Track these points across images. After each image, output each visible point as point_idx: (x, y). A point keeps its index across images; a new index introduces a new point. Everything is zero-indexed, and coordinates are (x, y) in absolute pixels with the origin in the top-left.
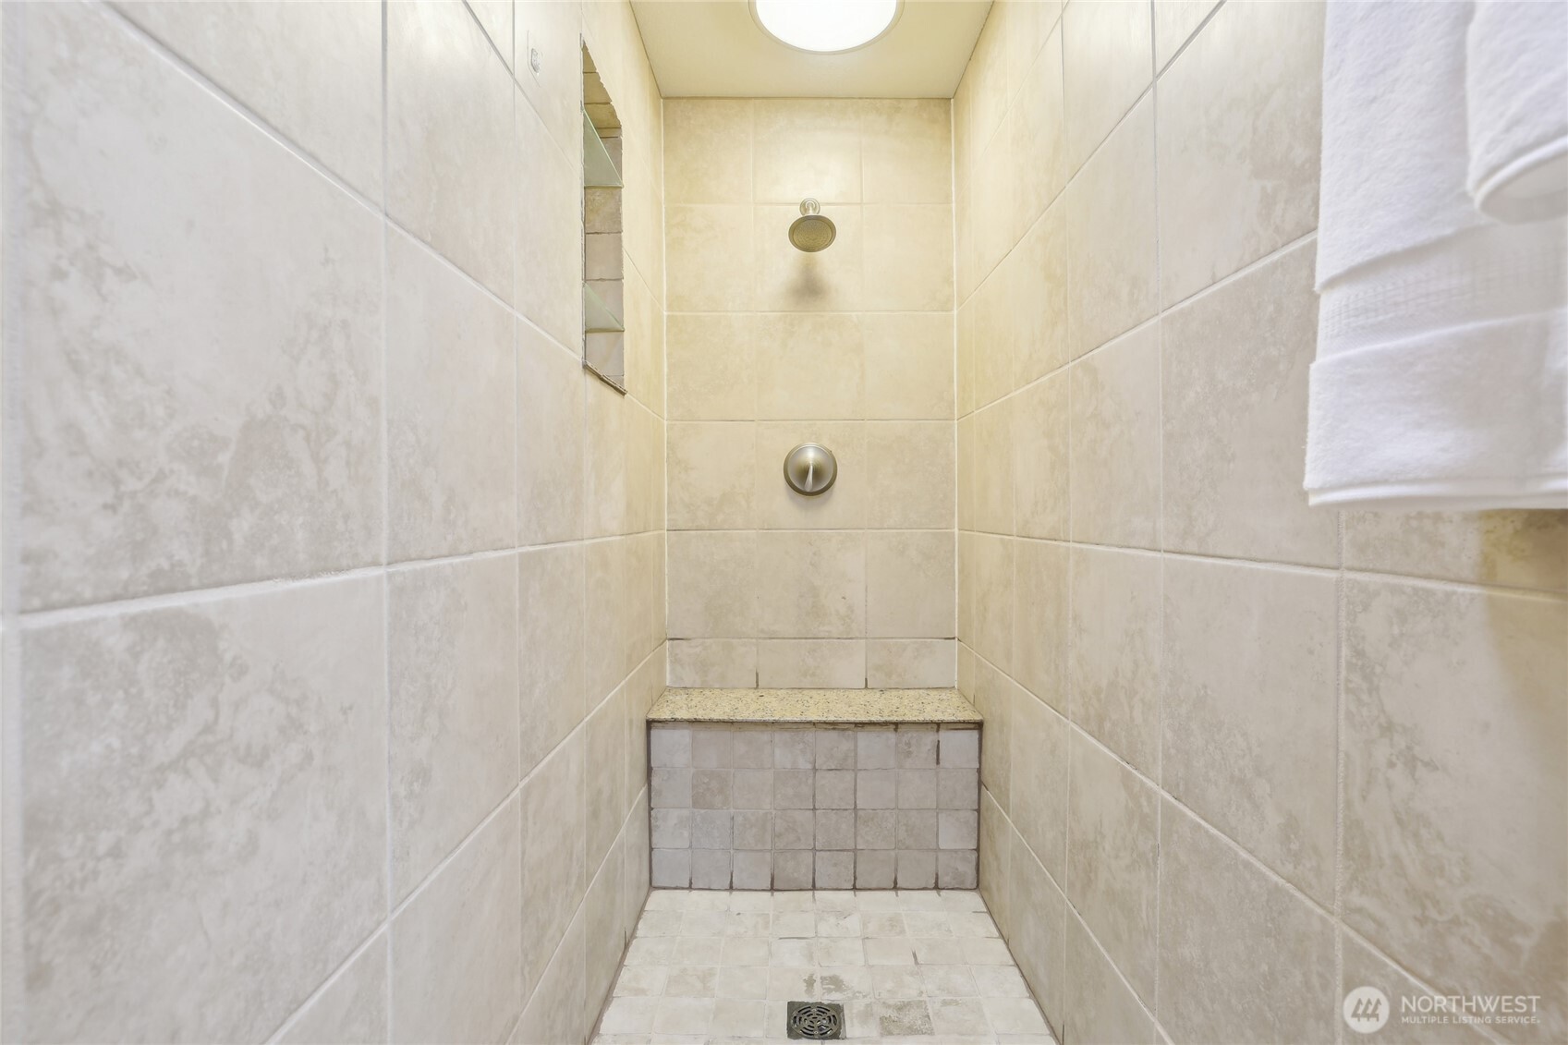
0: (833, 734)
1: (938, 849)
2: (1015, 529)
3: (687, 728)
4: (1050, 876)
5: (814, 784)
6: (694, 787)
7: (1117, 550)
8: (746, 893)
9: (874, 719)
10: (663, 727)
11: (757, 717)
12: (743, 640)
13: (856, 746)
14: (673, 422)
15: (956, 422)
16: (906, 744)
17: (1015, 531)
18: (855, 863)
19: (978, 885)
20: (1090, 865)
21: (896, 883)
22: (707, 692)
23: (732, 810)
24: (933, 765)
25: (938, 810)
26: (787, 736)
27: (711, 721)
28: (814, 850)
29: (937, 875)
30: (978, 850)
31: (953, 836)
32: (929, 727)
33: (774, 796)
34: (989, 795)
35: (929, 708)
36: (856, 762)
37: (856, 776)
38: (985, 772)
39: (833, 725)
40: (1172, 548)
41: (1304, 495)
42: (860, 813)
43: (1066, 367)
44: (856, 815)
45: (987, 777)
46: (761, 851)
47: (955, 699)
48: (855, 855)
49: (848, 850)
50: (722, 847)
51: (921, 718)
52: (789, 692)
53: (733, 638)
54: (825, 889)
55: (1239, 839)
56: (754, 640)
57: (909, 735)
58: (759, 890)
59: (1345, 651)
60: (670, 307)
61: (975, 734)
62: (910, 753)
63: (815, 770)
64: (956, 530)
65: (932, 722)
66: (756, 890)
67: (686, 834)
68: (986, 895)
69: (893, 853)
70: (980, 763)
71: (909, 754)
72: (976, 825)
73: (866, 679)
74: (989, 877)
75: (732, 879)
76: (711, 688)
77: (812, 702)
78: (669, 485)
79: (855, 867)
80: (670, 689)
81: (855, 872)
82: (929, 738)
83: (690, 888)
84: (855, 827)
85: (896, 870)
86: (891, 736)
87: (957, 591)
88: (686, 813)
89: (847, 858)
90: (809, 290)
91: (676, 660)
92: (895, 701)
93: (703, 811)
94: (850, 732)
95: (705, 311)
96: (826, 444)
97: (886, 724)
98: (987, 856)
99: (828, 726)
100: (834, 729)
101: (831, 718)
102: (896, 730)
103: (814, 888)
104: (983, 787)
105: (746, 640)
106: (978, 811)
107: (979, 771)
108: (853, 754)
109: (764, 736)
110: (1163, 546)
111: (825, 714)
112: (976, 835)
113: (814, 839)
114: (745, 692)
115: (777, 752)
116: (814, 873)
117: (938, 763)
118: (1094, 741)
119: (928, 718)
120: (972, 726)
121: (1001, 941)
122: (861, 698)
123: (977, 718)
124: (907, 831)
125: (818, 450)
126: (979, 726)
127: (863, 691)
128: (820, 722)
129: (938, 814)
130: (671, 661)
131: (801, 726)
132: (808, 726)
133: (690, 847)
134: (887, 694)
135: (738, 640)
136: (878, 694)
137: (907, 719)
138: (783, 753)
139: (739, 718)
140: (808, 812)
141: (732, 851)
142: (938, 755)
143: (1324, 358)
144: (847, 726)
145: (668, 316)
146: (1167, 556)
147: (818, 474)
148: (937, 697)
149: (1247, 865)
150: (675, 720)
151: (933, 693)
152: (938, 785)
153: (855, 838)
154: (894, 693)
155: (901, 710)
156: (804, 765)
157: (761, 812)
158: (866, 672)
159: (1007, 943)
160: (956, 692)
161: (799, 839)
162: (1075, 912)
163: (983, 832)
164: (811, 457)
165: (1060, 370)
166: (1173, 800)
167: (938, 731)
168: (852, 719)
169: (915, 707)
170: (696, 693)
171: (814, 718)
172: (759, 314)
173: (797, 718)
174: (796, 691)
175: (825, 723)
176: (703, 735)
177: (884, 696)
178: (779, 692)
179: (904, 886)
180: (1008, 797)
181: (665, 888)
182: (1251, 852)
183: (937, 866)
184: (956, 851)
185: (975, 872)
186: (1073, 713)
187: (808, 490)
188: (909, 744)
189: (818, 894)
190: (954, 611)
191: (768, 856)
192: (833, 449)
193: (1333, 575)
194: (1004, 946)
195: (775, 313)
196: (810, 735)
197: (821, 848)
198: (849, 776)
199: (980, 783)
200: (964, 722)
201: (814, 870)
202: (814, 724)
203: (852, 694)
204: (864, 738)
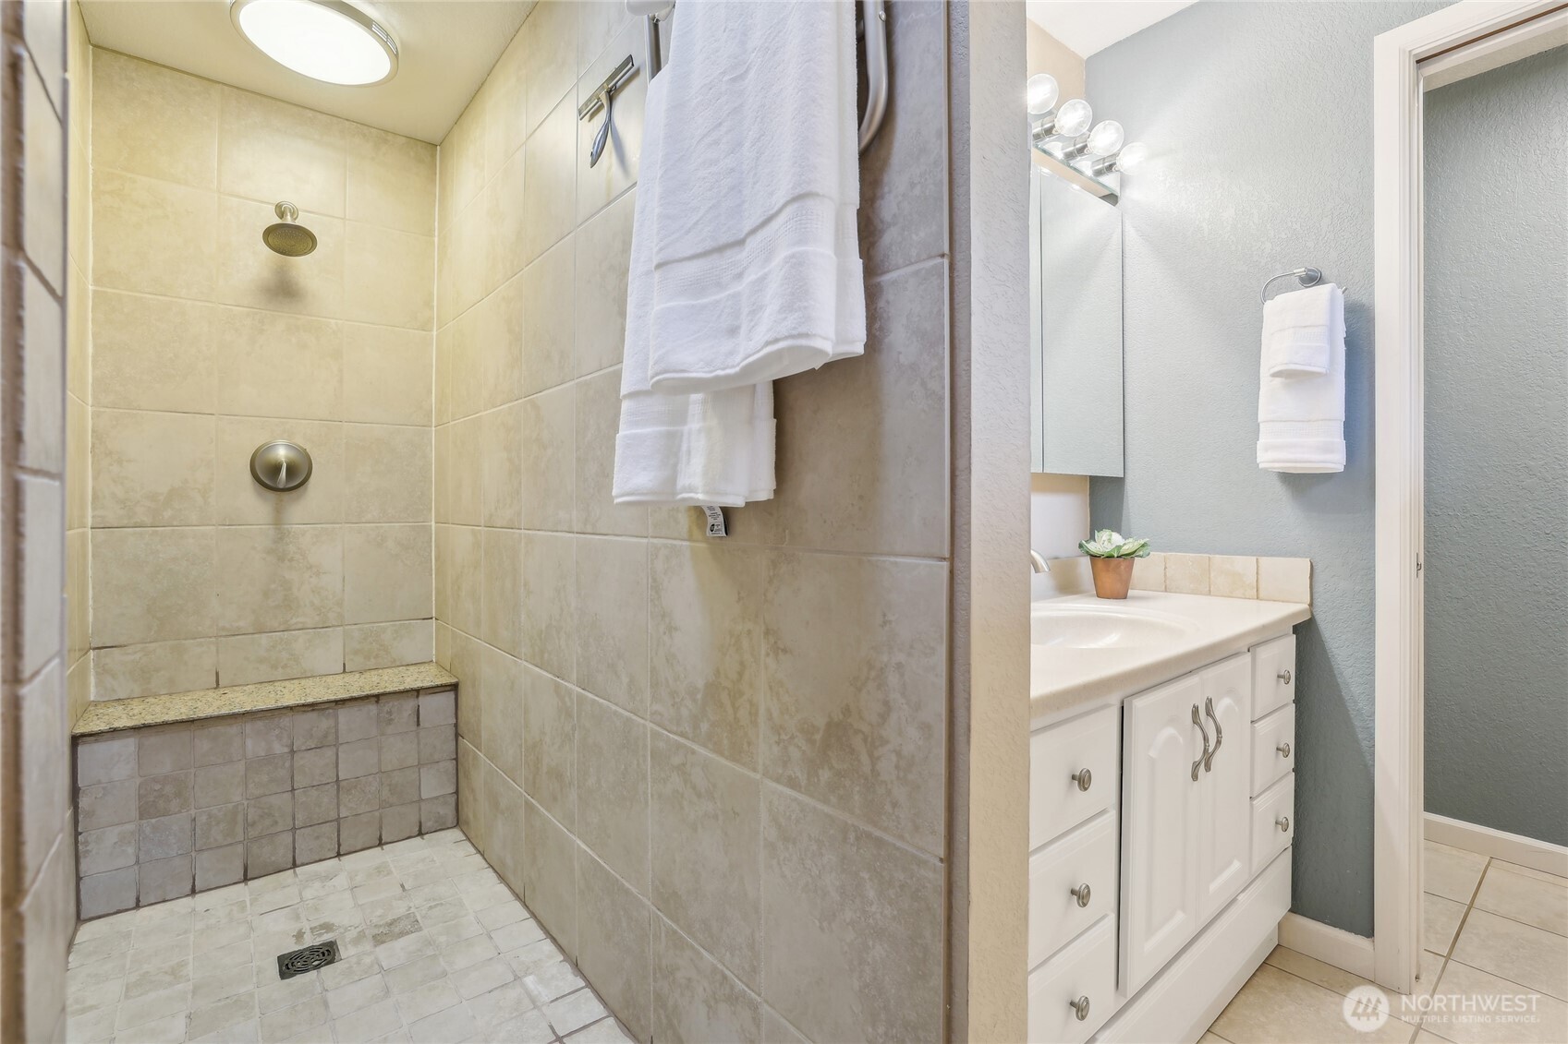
0: (313, 716)
1: (421, 800)
2: (483, 521)
3: (128, 737)
4: (512, 782)
5: (292, 766)
6: (140, 797)
7: (550, 533)
8: (212, 892)
9: (355, 695)
10: (96, 741)
11: (224, 711)
12: (198, 640)
13: (337, 723)
14: (102, 410)
15: (433, 428)
16: (388, 713)
17: (482, 524)
18: (339, 831)
19: (458, 823)
20: (538, 758)
21: (380, 839)
22: (152, 700)
23: (193, 812)
24: (414, 728)
25: (420, 765)
26: (260, 724)
27: (165, 724)
28: (294, 829)
29: (420, 823)
30: (457, 792)
31: (434, 785)
32: (410, 694)
33: (246, 787)
34: (465, 742)
35: (408, 680)
36: (337, 738)
37: (337, 750)
38: (461, 724)
39: (312, 706)
40: (579, 531)
41: (612, 498)
42: (342, 784)
43: (520, 401)
44: (338, 786)
45: (463, 728)
46: (231, 844)
47: (433, 669)
48: (339, 825)
49: (331, 821)
50: (179, 853)
51: (402, 688)
52: (258, 686)
53: (185, 639)
54: (307, 864)
55: (612, 700)
56: (213, 639)
57: (388, 705)
58: (230, 885)
59: (650, 580)
60: (97, 281)
61: (451, 695)
62: (392, 720)
63: (292, 752)
64: (433, 523)
65: (412, 690)
66: (226, 886)
67: (130, 850)
68: (465, 828)
69: (377, 814)
70: (457, 718)
71: (390, 721)
72: (455, 771)
73: (344, 664)
74: (467, 812)
75: (194, 883)
76: (156, 695)
77: (285, 691)
78: (95, 478)
79: (339, 835)
80: (96, 704)
81: (339, 841)
82: (409, 705)
83: (138, 906)
84: (338, 798)
85: (381, 828)
86: (372, 708)
87: (434, 576)
88: (130, 827)
89: (329, 830)
90: (283, 291)
91: (103, 671)
92: (375, 679)
93: (154, 821)
94: (331, 711)
95: (150, 293)
96: (300, 442)
97: (367, 697)
98: (465, 793)
99: (306, 709)
100: (313, 710)
101: (310, 700)
102: (377, 702)
103: (294, 865)
104: (460, 738)
105: (202, 640)
106: (456, 759)
107: (456, 725)
108: (333, 731)
109: (233, 730)
110: (575, 530)
111: (303, 698)
112: (455, 781)
113: (294, 819)
114: (202, 693)
115: (249, 743)
116: (294, 852)
117: (418, 724)
118: (537, 669)
119: (408, 686)
120: (449, 688)
121: (478, 855)
122: (340, 680)
123: (453, 680)
124: (390, 790)
125: (289, 447)
126: (454, 687)
127: (342, 676)
128: (298, 706)
129: (419, 769)
130: (97, 674)
131: (276, 713)
132: (284, 711)
133: (137, 862)
134: (367, 675)
135: (192, 641)
136: (357, 675)
137: (388, 690)
138: (254, 743)
139: (202, 715)
140: (286, 794)
141: (193, 854)
142: (418, 718)
143: (624, 432)
144: (327, 705)
145: (95, 292)
146: (578, 535)
147: (292, 470)
148: (417, 670)
149: (615, 712)
150: (115, 730)
151: (412, 668)
152: (419, 744)
153: (338, 808)
154: (373, 672)
155: (383, 684)
156: (279, 749)
157: (230, 806)
158: (344, 658)
159: (483, 855)
160: (434, 664)
161: (276, 822)
162: (529, 797)
163: (461, 775)
164: (282, 454)
165: (516, 403)
166: (582, 691)
167: (418, 697)
168: (332, 697)
169: (395, 680)
170: (135, 702)
171: (291, 702)
172: (222, 306)
173: (272, 705)
174: (266, 684)
175: (303, 705)
176: (153, 740)
177: (363, 676)
178: (245, 688)
179: (389, 840)
180: (480, 737)
181: (99, 917)
182: (616, 704)
183: (420, 815)
184: (437, 798)
185: (455, 812)
186: (525, 654)
187: (281, 486)
188: (390, 713)
189: (298, 870)
190: (431, 595)
191: (240, 849)
192: (308, 448)
193: (645, 540)
194: (481, 858)
195: (241, 309)
196: (286, 721)
197: (301, 825)
198: (330, 753)
199: (457, 735)
200: (442, 686)
201: (294, 848)
202: (291, 708)
203: (330, 679)
204: (344, 714)
